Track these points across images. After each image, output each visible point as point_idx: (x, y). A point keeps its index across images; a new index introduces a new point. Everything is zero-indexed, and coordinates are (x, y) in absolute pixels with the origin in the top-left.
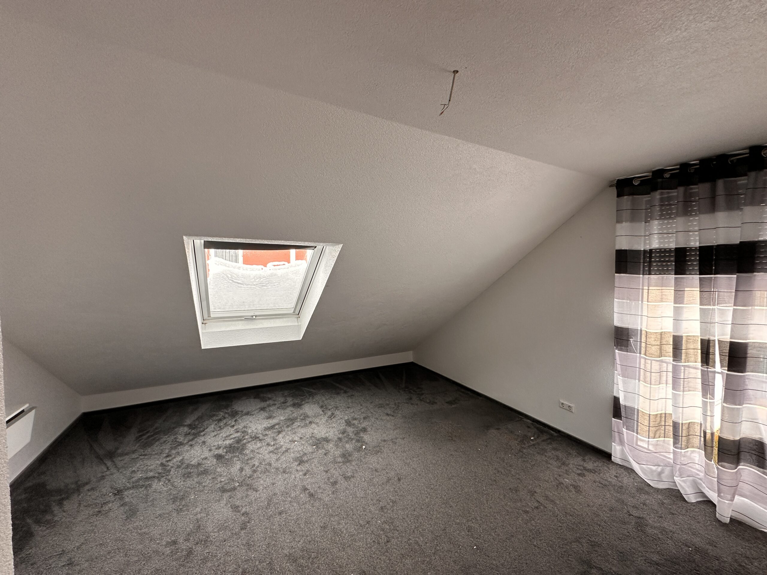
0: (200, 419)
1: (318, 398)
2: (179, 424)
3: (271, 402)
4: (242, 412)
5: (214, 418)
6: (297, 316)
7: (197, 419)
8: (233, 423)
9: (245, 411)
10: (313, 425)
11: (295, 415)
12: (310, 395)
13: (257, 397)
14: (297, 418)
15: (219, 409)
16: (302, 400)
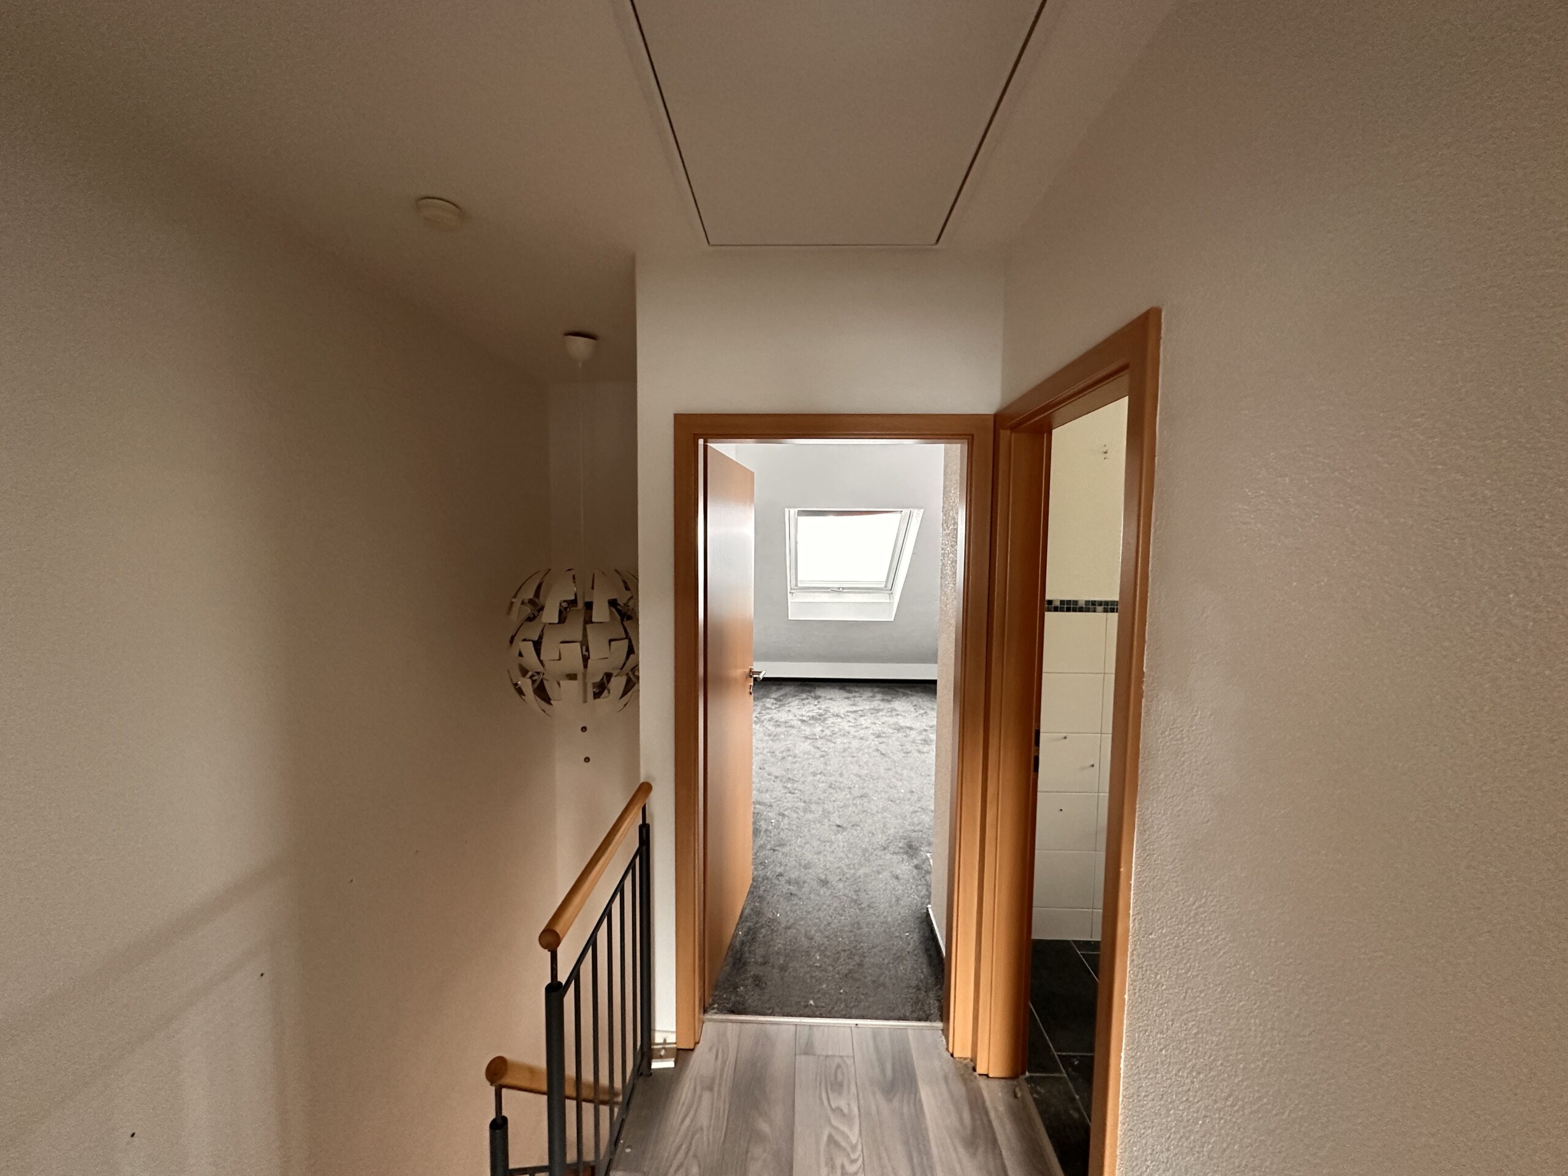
0: (785, 695)
1: (912, 698)
2: (767, 697)
3: (857, 695)
4: (825, 697)
5: (798, 697)
6: (890, 592)
7: (782, 696)
8: (816, 703)
9: (828, 697)
10: (900, 717)
11: (881, 707)
12: (904, 696)
13: (842, 688)
14: (883, 710)
15: (803, 692)
16: (894, 698)
